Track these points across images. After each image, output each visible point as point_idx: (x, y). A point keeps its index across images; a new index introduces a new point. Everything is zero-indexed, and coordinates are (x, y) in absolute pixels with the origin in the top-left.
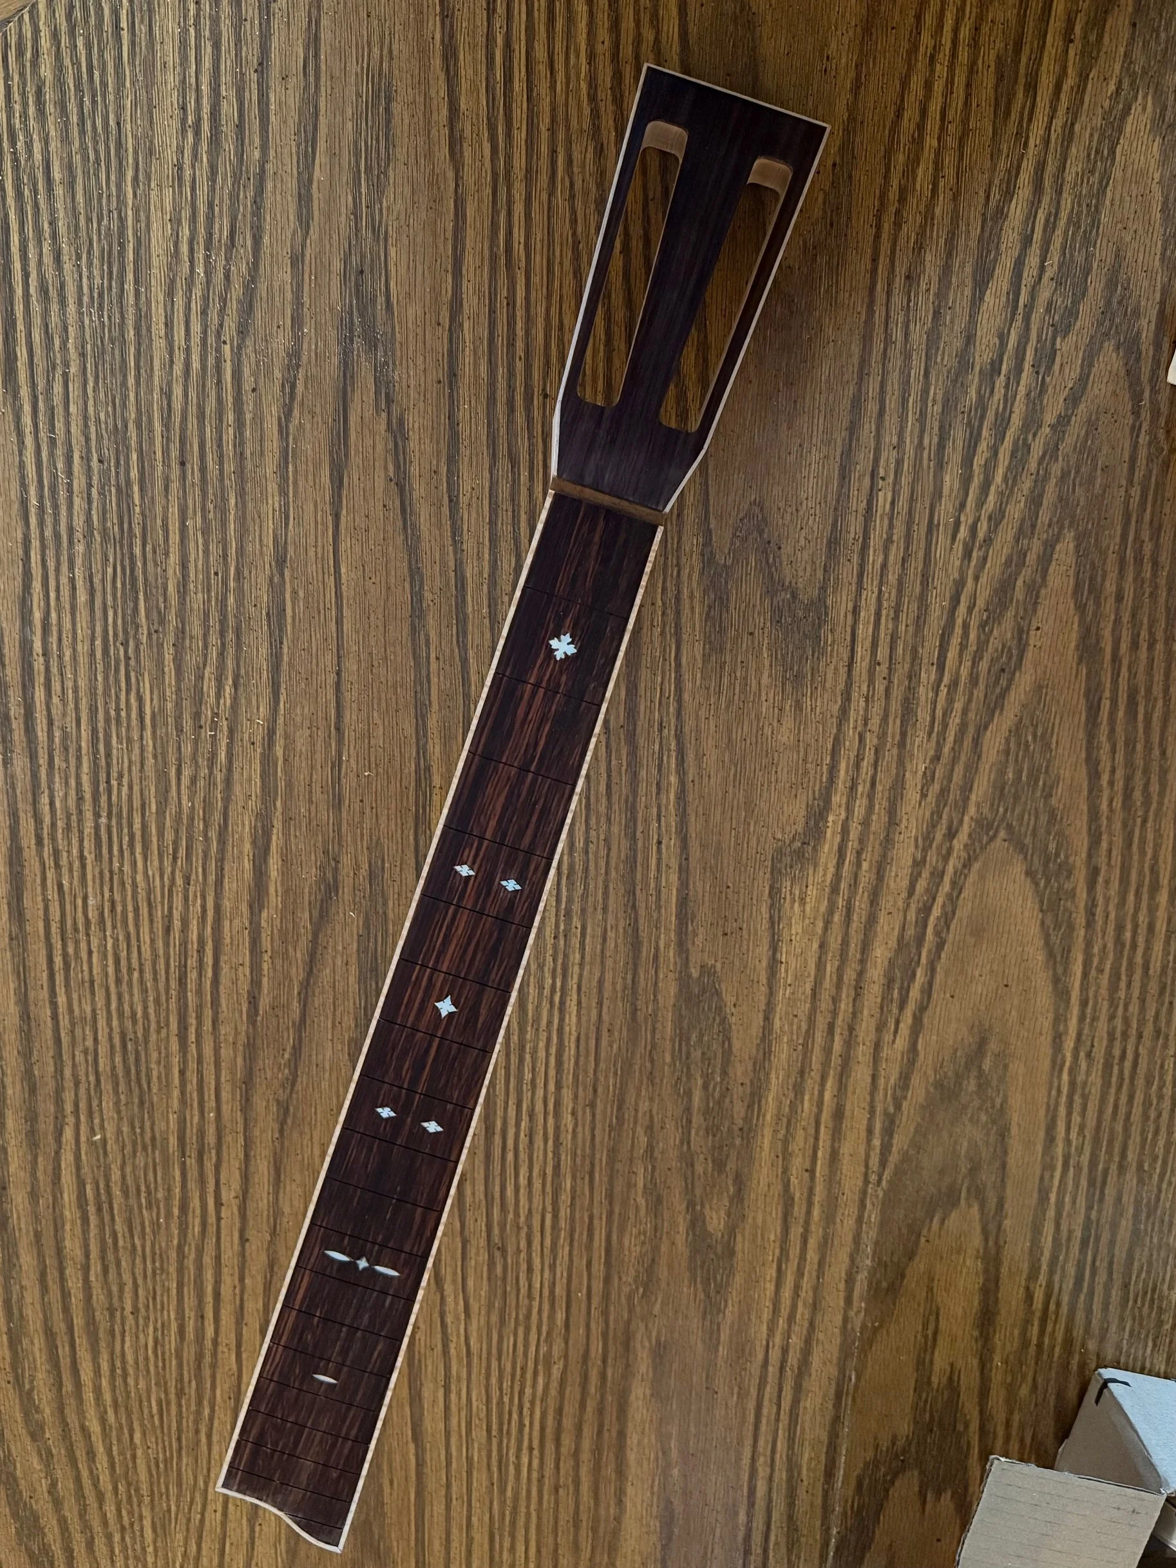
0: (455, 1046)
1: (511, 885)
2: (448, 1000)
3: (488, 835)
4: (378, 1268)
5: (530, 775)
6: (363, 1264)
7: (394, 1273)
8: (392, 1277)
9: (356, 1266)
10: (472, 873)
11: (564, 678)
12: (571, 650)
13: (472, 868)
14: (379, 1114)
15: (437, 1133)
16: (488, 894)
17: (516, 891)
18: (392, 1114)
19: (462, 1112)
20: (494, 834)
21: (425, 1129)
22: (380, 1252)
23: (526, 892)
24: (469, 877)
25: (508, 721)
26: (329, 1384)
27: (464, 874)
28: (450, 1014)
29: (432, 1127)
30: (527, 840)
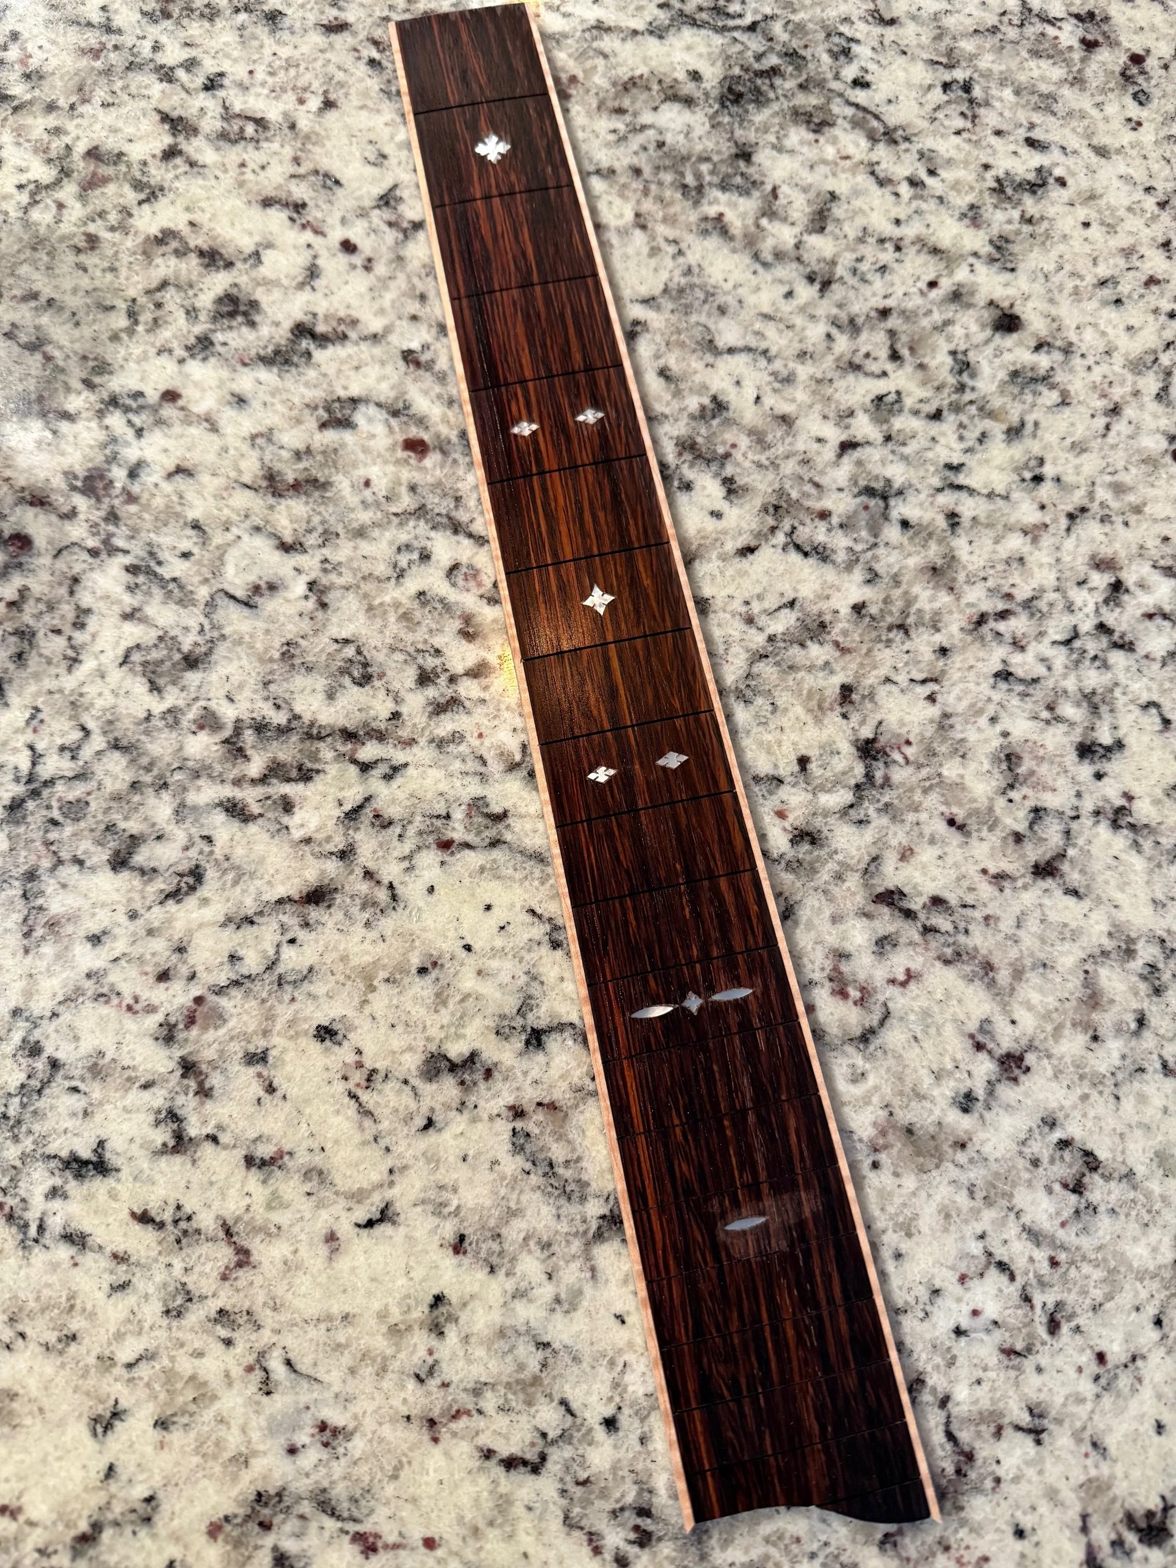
0: (639, 643)
1: (590, 416)
2: (597, 592)
3: (528, 374)
4: (717, 997)
5: (538, 289)
6: (693, 1003)
7: (742, 993)
8: (745, 999)
9: (686, 1011)
10: (534, 427)
11: (513, 178)
12: (504, 148)
13: (531, 421)
14: (595, 782)
15: (683, 765)
16: (568, 440)
17: (601, 421)
18: (612, 772)
19: (697, 720)
20: (535, 368)
21: (664, 769)
22: (706, 971)
23: (613, 415)
24: (534, 433)
25: (477, 245)
26: (754, 1230)
27: (527, 433)
28: (610, 606)
29: (673, 760)
30: (577, 357)
